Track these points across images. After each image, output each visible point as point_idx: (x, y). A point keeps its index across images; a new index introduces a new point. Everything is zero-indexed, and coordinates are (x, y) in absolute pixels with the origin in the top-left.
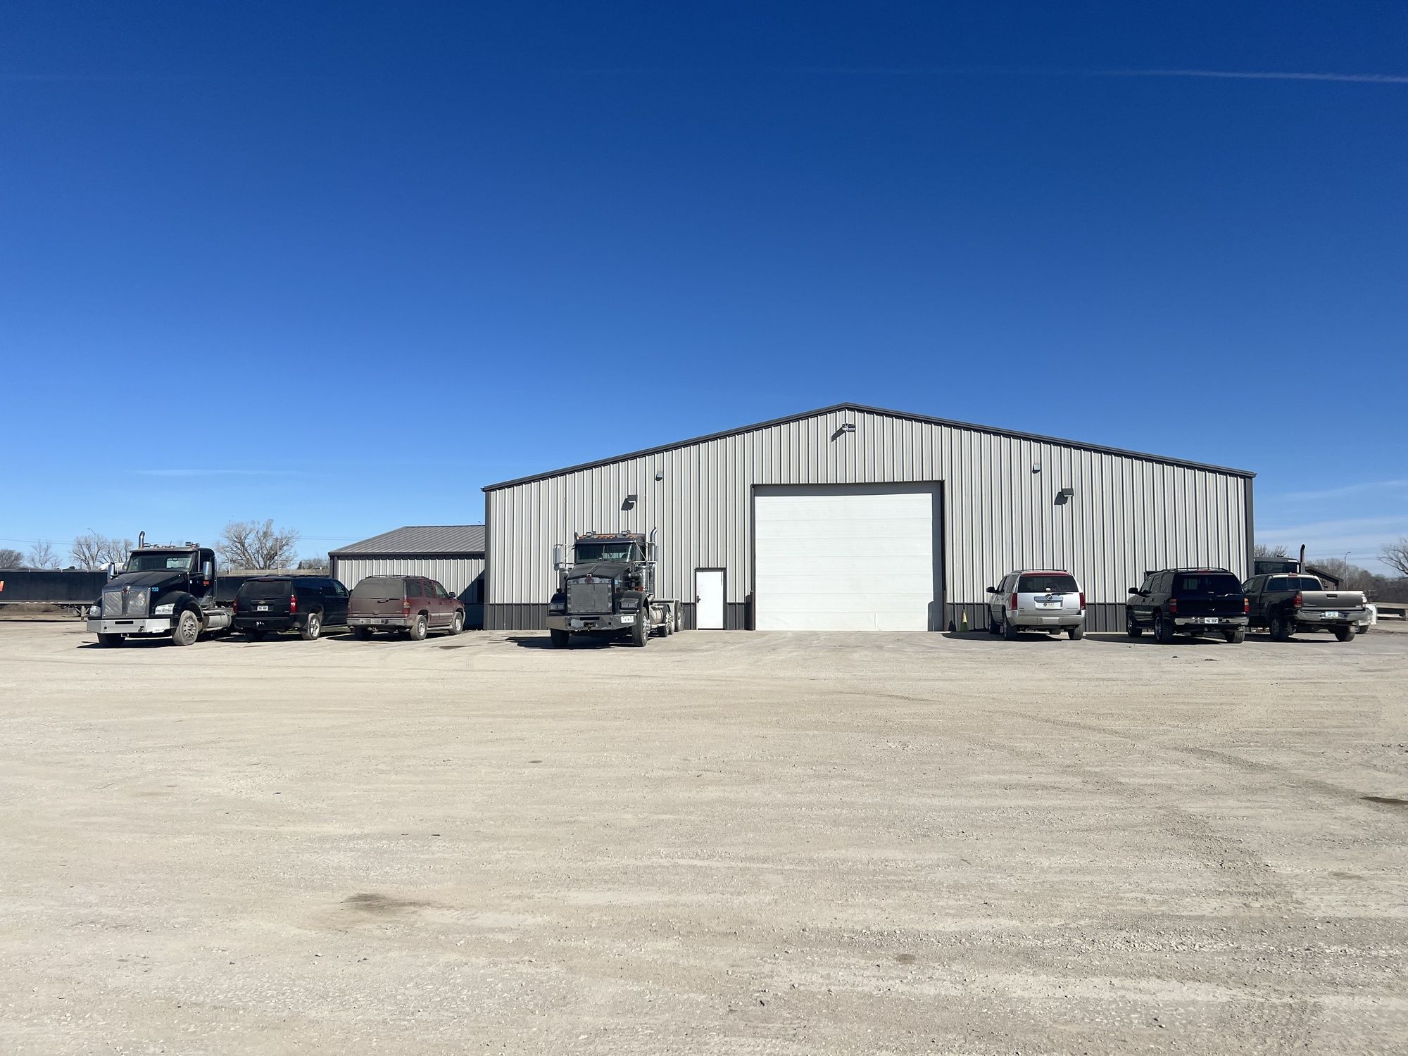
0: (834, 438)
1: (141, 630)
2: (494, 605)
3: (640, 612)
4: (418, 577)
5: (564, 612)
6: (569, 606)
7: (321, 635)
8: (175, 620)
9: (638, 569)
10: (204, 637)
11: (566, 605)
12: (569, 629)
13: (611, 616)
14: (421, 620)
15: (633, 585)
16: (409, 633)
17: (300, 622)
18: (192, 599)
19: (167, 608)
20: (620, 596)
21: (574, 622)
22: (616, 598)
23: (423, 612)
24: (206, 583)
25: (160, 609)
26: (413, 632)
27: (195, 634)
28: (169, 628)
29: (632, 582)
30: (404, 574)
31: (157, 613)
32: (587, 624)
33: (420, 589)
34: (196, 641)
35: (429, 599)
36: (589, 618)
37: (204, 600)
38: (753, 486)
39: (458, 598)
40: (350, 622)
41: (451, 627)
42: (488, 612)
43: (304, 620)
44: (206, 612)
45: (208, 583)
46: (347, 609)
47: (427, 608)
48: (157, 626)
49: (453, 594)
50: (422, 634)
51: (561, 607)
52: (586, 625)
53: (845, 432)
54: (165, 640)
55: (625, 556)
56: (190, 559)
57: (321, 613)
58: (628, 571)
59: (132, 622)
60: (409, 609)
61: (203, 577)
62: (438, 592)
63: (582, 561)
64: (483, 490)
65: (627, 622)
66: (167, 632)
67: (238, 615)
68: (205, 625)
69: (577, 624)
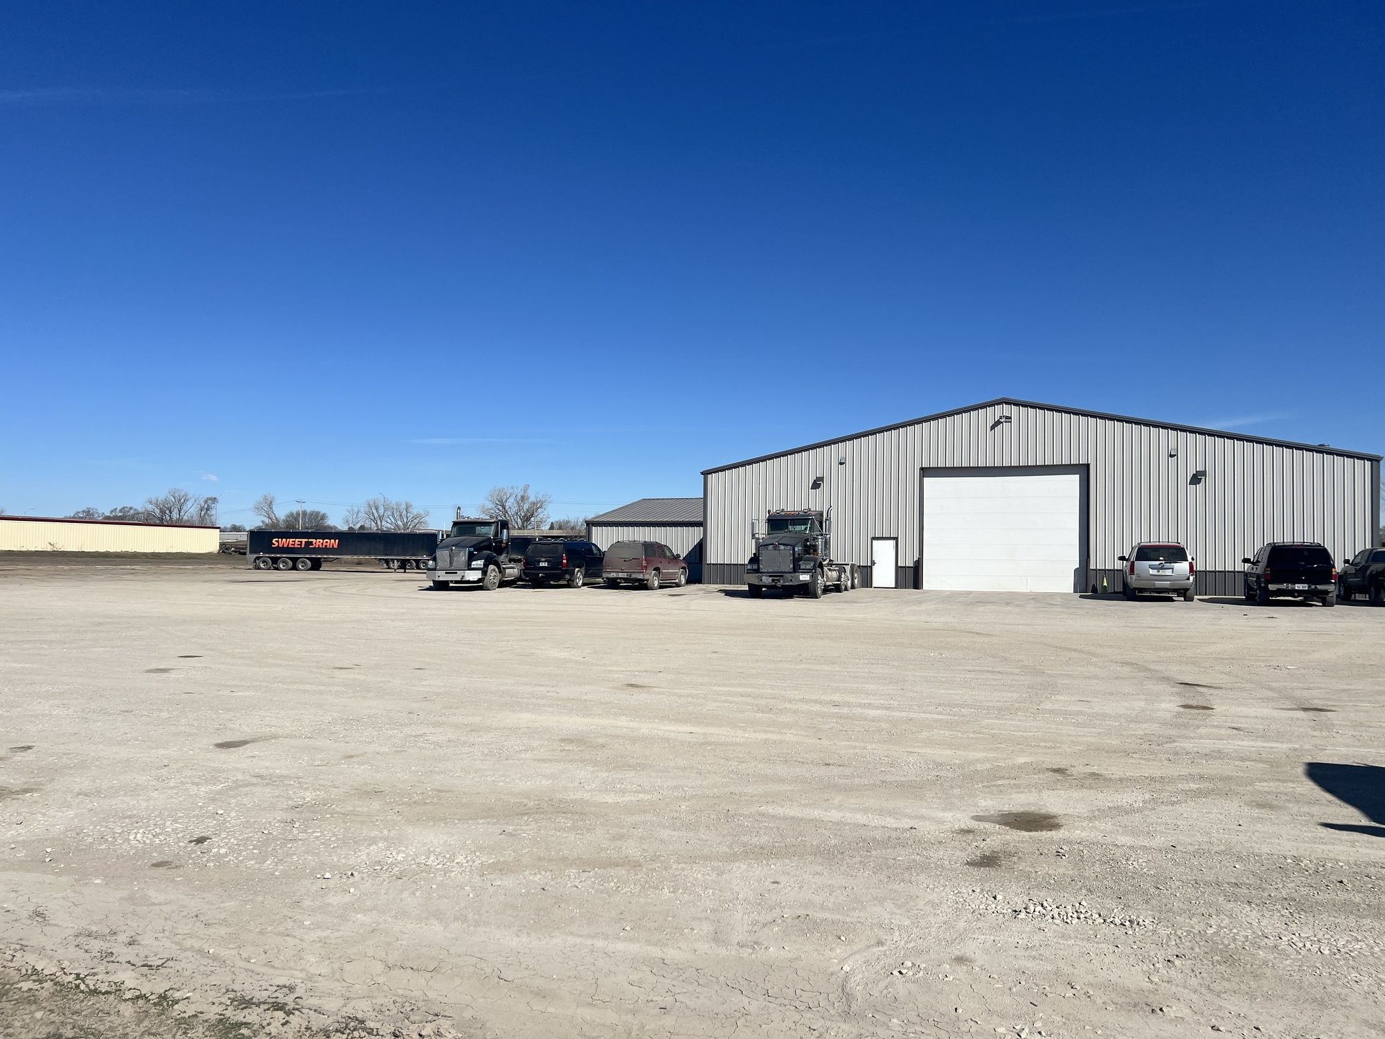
0: (993, 428)
1: (462, 578)
2: (710, 564)
3: (815, 572)
4: (653, 542)
5: (757, 571)
6: (761, 566)
7: (584, 584)
8: (485, 573)
9: (815, 539)
10: (503, 584)
11: (759, 566)
12: (761, 583)
13: (792, 575)
14: (655, 575)
15: (812, 551)
16: (646, 584)
17: (570, 575)
18: (495, 557)
19: (479, 563)
20: (800, 559)
21: (764, 578)
22: (796, 561)
23: (657, 569)
24: (503, 545)
25: (475, 564)
26: (649, 583)
27: (497, 581)
28: (480, 577)
29: (810, 549)
30: (642, 540)
31: (472, 566)
32: (775, 580)
33: (654, 551)
34: (498, 587)
35: (660, 559)
36: (777, 575)
37: (502, 558)
38: (922, 469)
39: (684, 558)
40: (605, 575)
41: (677, 581)
42: (705, 570)
43: (572, 574)
44: (504, 566)
45: (504, 545)
46: (602, 566)
47: (660, 566)
48: (473, 576)
49: (678, 556)
50: (656, 585)
51: (755, 567)
52: (773, 581)
53: (1002, 423)
54: (478, 586)
55: (806, 529)
56: (493, 527)
57: (583, 568)
58: (807, 540)
59: (456, 573)
60: (646, 567)
61: (502, 541)
62: (668, 554)
63: (774, 532)
64: (702, 473)
65: (804, 579)
66: (479, 581)
67: (526, 569)
68: (503, 576)
69: (767, 580)
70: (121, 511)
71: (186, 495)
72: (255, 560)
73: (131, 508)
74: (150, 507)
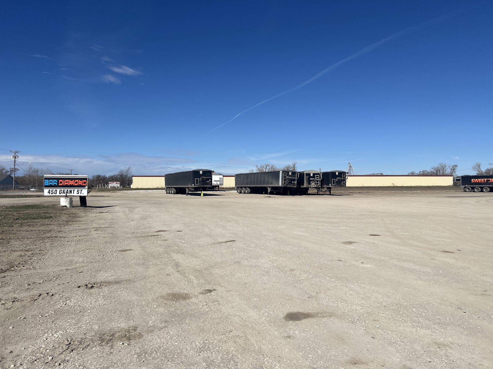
70: (422, 172)
71: (445, 165)
72: (464, 188)
73: (426, 171)
74: (432, 170)
